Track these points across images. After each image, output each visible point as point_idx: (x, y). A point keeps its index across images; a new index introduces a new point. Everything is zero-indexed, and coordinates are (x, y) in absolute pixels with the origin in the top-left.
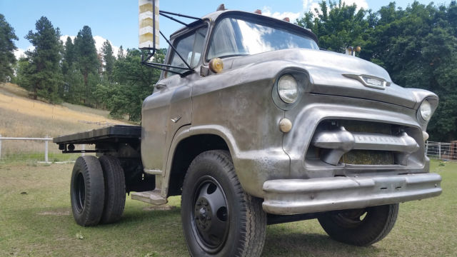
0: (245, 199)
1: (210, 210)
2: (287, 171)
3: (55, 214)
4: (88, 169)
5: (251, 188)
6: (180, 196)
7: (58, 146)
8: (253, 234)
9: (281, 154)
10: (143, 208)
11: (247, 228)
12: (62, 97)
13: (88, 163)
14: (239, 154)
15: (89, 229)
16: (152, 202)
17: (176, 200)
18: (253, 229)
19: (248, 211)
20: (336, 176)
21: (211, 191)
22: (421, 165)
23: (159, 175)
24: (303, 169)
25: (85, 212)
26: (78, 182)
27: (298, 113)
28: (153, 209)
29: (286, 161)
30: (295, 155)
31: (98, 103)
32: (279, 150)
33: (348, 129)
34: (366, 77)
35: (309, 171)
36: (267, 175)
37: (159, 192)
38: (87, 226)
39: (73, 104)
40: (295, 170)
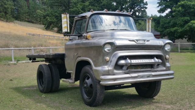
0: (97, 81)
1: (88, 85)
2: (108, 73)
3: (30, 89)
4: (45, 70)
5: (98, 78)
6: (79, 81)
7: (29, 59)
8: (100, 92)
9: (106, 68)
10: (67, 86)
11: (98, 90)
12: (14, 17)
13: (44, 67)
14: (94, 68)
15: (46, 94)
16: (70, 83)
17: (78, 83)
18: (100, 90)
19: (98, 85)
20: (125, 74)
21: (88, 79)
22: (164, 68)
23: (72, 73)
24: (113, 72)
25: (44, 87)
26: (40, 75)
27: (112, 54)
28: (72, 86)
29: (107, 70)
30: (110, 68)
31: (37, 20)
32: (106, 66)
33: (129, 59)
34: (137, 40)
35: (115, 73)
36: (102, 74)
37: (72, 79)
38: (45, 93)
39: (21, 21)
40: (110, 73)
